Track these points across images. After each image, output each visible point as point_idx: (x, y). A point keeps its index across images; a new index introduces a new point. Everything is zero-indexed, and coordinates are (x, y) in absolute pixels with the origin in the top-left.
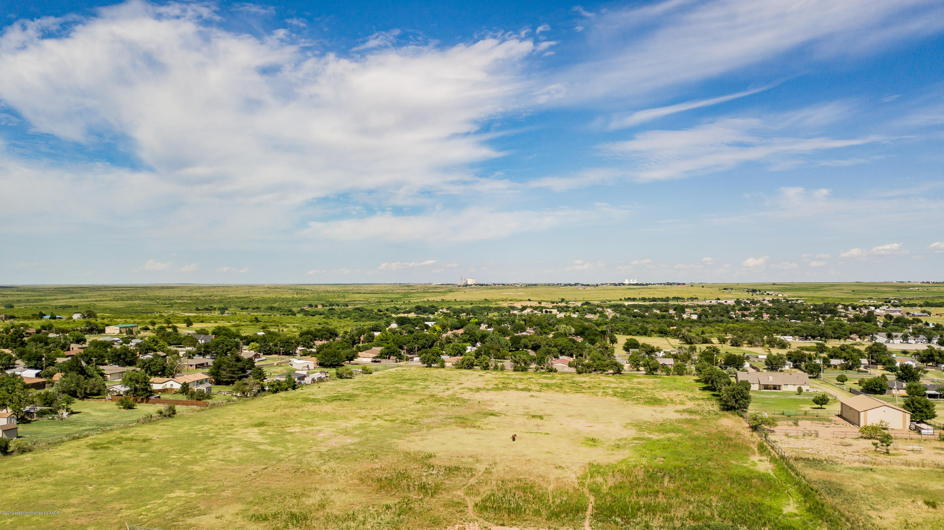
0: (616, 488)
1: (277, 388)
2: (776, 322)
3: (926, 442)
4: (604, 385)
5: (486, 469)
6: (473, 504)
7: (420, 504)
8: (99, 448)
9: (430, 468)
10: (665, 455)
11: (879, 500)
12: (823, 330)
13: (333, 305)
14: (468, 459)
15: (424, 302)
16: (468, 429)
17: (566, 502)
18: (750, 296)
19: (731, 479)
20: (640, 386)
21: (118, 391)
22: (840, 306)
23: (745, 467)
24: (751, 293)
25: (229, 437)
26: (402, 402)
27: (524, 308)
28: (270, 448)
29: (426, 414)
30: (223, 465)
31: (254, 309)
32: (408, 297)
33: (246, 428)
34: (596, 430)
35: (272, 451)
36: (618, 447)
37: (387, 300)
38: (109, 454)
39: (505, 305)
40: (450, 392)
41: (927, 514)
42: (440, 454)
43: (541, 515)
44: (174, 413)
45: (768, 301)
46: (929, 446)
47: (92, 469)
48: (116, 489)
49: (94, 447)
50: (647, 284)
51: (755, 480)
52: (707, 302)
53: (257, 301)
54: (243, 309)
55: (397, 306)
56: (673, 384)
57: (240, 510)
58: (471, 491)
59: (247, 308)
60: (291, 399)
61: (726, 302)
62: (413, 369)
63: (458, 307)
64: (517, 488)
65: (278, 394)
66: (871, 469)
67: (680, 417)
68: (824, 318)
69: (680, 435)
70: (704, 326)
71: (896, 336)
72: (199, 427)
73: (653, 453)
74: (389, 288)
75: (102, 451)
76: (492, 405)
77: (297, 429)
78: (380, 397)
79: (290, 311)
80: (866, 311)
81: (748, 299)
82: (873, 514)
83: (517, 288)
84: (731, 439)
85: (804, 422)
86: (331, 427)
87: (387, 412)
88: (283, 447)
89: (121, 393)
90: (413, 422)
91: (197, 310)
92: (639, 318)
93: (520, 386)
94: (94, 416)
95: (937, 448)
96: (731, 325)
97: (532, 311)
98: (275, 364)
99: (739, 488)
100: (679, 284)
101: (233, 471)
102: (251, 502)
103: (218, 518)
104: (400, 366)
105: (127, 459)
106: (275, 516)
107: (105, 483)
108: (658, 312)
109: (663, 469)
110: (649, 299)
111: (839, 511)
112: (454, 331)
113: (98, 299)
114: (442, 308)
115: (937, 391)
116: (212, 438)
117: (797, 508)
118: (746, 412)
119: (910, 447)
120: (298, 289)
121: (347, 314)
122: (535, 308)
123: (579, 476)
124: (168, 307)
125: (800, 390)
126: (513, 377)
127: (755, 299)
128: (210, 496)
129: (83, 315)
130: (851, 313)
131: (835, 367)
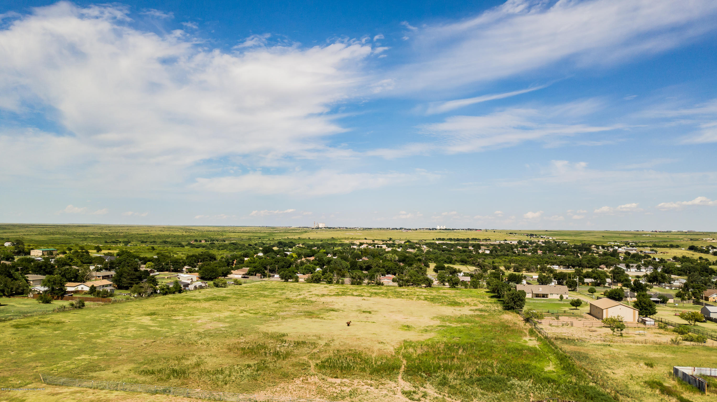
0: (423, 355)
1: (166, 291)
2: (546, 256)
3: (649, 329)
4: (418, 293)
5: (326, 343)
6: (315, 364)
7: (274, 365)
8: (21, 327)
9: (283, 342)
10: (460, 336)
11: (613, 363)
12: (580, 261)
13: (214, 241)
14: (313, 338)
15: (285, 239)
16: (314, 319)
17: (385, 363)
18: (528, 238)
19: (509, 351)
20: (445, 295)
21: (38, 290)
22: (594, 246)
23: (518, 344)
24: (529, 237)
25: (126, 321)
26: (264, 302)
27: (361, 244)
28: (159, 329)
29: (282, 310)
30: (121, 339)
31: (151, 242)
32: (273, 236)
33: (141, 316)
34: (410, 321)
35: (160, 331)
36: (426, 331)
37: (256, 238)
38: (29, 331)
39: (347, 242)
40: (301, 297)
41: (646, 371)
42: (292, 334)
43: (365, 371)
44: (83, 305)
45: (542, 242)
46: (650, 332)
47: (15, 340)
48: (33, 354)
49: (17, 326)
50: (453, 229)
51: (526, 351)
52: (498, 242)
53: (154, 237)
54: (143, 242)
55: (264, 242)
56: (470, 294)
57: (132, 368)
58: (312, 356)
59: (146, 242)
60: (178, 299)
61: (511, 242)
62: (273, 283)
63: (311, 243)
64: (349, 355)
65: (167, 296)
66: (609, 345)
67: (473, 313)
68: (581, 254)
69: (473, 324)
70: (494, 258)
71: (632, 266)
72: (103, 315)
73: (452, 334)
74: (258, 229)
75: (23, 329)
76: (333, 305)
77: (181, 318)
78: (247, 299)
79: (180, 244)
80: (611, 250)
81: (527, 241)
82: (608, 371)
83: (356, 230)
84: (510, 327)
85: (563, 317)
86: (208, 317)
87: (252, 308)
88: (169, 329)
89: (41, 292)
90: (271, 314)
91: (106, 242)
92: (447, 252)
93: (355, 293)
94: (18, 307)
95: (656, 333)
96: (514, 258)
97: (367, 246)
98: (166, 277)
99: (513, 356)
100: (476, 230)
101: (128, 343)
102: (142, 363)
103: (115, 372)
104: (264, 281)
105: (43, 334)
106: (160, 371)
107: (25, 350)
108: (461, 248)
109: (458, 344)
110: (454, 239)
111: (585, 369)
112: (307, 258)
113: (26, 234)
114: (299, 244)
115: (659, 298)
116: (113, 322)
117: (555, 368)
118: (522, 311)
119: (637, 332)
120: (186, 229)
121: (224, 247)
122: (370, 244)
123: (396, 348)
124: (83, 240)
125: (561, 297)
126: (350, 288)
127: (533, 241)
128: (109, 359)
129: (13, 243)
130: (601, 251)
131: (588, 284)
